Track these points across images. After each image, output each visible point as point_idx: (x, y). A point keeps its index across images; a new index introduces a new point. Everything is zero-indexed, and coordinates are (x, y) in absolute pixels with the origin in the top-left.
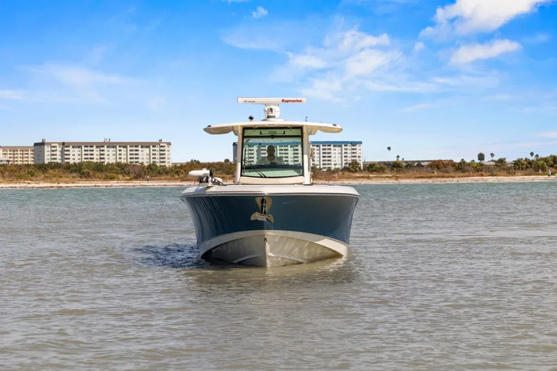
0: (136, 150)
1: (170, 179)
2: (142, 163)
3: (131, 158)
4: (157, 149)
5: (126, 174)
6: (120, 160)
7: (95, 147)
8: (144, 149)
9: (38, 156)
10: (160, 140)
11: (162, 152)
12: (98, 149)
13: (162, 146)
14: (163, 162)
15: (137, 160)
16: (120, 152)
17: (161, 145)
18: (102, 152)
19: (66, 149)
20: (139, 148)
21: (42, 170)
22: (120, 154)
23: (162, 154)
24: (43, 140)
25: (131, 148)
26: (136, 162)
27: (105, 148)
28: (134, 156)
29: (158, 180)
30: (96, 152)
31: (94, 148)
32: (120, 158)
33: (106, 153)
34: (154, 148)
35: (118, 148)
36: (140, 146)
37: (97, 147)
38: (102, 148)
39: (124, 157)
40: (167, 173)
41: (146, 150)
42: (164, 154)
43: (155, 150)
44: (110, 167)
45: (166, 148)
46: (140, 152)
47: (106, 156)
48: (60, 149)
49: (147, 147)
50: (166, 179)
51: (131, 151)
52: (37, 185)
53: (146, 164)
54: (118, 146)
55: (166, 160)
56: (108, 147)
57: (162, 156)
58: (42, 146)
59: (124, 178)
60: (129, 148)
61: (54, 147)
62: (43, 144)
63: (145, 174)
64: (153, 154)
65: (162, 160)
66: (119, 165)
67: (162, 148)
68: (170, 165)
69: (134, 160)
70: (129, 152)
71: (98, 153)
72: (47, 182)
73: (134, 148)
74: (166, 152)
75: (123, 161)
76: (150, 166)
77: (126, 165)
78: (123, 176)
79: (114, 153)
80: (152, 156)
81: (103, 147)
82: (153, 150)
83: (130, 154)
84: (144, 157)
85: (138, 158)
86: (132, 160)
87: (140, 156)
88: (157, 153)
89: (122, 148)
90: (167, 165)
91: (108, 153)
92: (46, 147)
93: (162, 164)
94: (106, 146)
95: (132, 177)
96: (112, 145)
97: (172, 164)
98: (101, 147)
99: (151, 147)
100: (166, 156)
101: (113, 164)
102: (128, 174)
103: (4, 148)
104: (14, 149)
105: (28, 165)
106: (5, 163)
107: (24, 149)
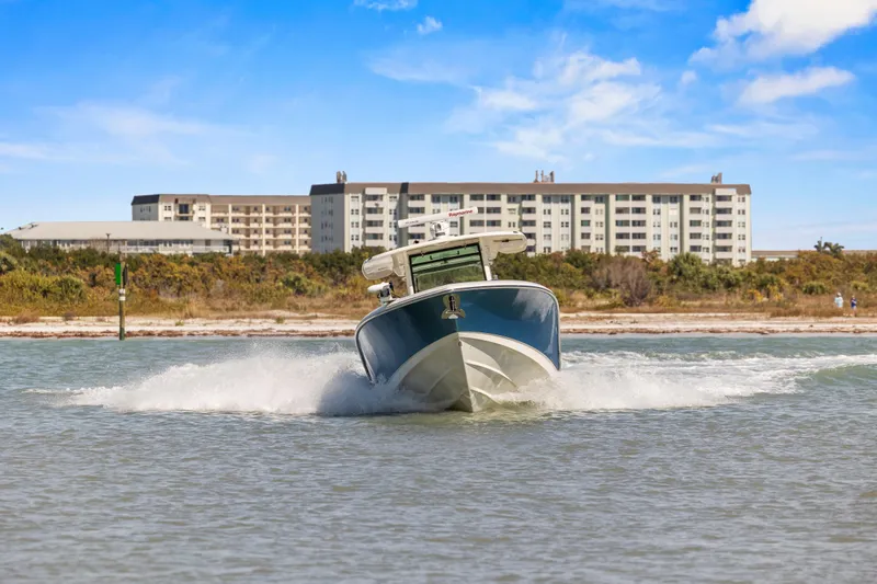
0: (638, 211)
1: (739, 308)
2: (656, 252)
3: (620, 236)
4: (706, 205)
5: (597, 288)
6: (586, 242)
7: (504, 197)
8: (662, 206)
9: (324, 225)
10: (716, 179)
11: (720, 217)
12: (516, 206)
13: (720, 198)
14: (725, 249)
15: (638, 242)
16: (585, 217)
17: (719, 192)
18: (526, 217)
19: (412, 204)
20: (648, 203)
21: (332, 276)
22: (586, 223)
23: (720, 224)
24: (341, 176)
25: (622, 204)
26: (637, 249)
27: (538, 203)
28: (631, 230)
29: (702, 308)
30: (508, 213)
31: (503, 203)
32: (586, 236)
33: (539, 217)
34: (696, 204)
35: (579, 203)
36: (649, 198)
37: (511, 199)
38: (526, 204)
39: (597, 233)
40: (730, 285)
41: (670, 211)
42: (729, 223)
43: (698, 210)
44: (549, 263)
45: (735, 204)
46: (649, 217)
47: (539, 230)
48: (393, 205)
49: (675, 199)
50: (726, 308)
51: (619, 211)
52: (304, 328)
53: (666, 256)
54: (578, 198)
55: (735, 243)
56: (547, 199)
57: (720, 230)
58: (336, 197)
59: (590, 303)
60: (614, 204)
61: (375, 198)
62: (338, 188)
63: (661, 292)
64: (693, 223)
65: (720, 243)
66: (576, 258)
67: (720, 205)
68: (748, 258)
69: (631, 242)
70: (614, 217)
71: (515, 218)
72: (342, 315)
73: (631, 204)
74: (735, 217)
75: (596, 246)
76: (676, 262)
77: (603, 259)
78: (590, 296)
79: (568, 218)
80: (688, 230)
81: (531, 198)
82: (693, 210)
83: (618, 223)
84: (662, 233)
85: (642, 236)
86: (623, 242)
87: (649, 230)
88: (707, 218)
89: (591, 204)
90: (736, 258)
91: (547, 218)
92: (348, 198)
93: (720, 255)
94: (539, 197)
95: (617, 298)
96: (559, 194)
97: (754, 253)
98: (524, 197)
99: (686, 198)
100: (735, 230)
101: (558, 254)
102: (605, 287)
103: (218, 202)
104: (247, 206)
105: (288, 258)
106: (217, 249)
107: (280, 205)
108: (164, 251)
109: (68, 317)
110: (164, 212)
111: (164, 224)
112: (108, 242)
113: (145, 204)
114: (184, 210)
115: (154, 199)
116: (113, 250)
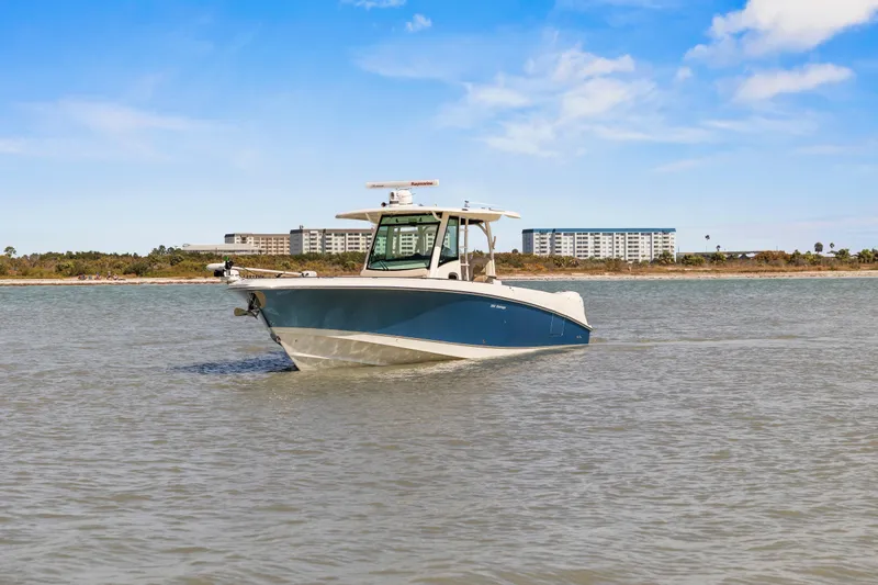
9: (295, 245)
12: (365, 237)
19: (327, 237)
21: (300, 262)
24: (301, 227)
37: (363, 235)
48: (321, 237)
58: (299, 234)
61: (314, 235)
62: (300, 231)
71: (365, 242)
92: (304, 234)
103: (257, 237)
104: (267, 238)
105: (283, 256)
106: (257, 253)
107: (279, 238)
108: (236, 254)
109: (206, 277)
110: (237, 240)
111: (237, 245)
112: (216, 251)
113: (229, 237)
114: (244, 240)
115: (233, 235)
116: (218, 254)
